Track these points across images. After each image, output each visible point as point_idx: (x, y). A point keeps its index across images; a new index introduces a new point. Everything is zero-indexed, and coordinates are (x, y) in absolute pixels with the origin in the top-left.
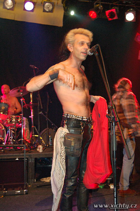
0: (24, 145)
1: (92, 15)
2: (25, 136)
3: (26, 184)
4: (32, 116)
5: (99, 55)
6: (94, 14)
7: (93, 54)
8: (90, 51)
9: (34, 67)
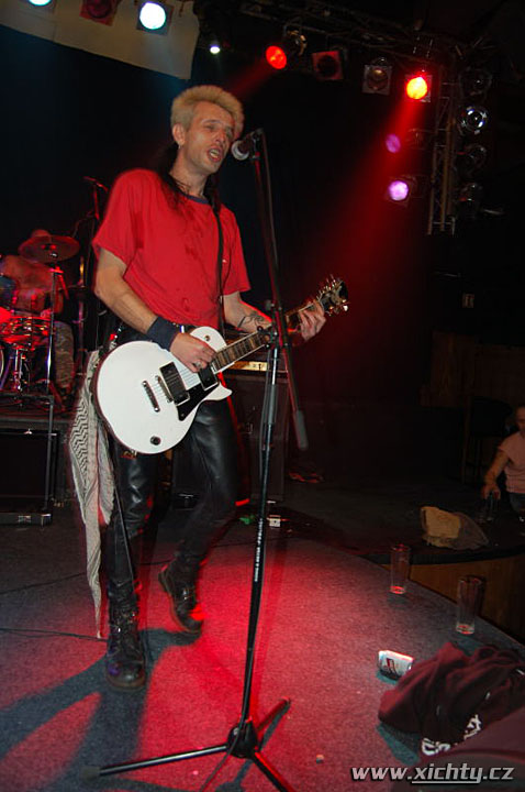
0: (50, 397)
1: (273, 58)
2: (59, 373)
3: (49, 501)
4: (81, 321)
5: (262, 162)
6: (279, 56)
7: (246, 156)
8: (239, 148)
9: (95, 183)
